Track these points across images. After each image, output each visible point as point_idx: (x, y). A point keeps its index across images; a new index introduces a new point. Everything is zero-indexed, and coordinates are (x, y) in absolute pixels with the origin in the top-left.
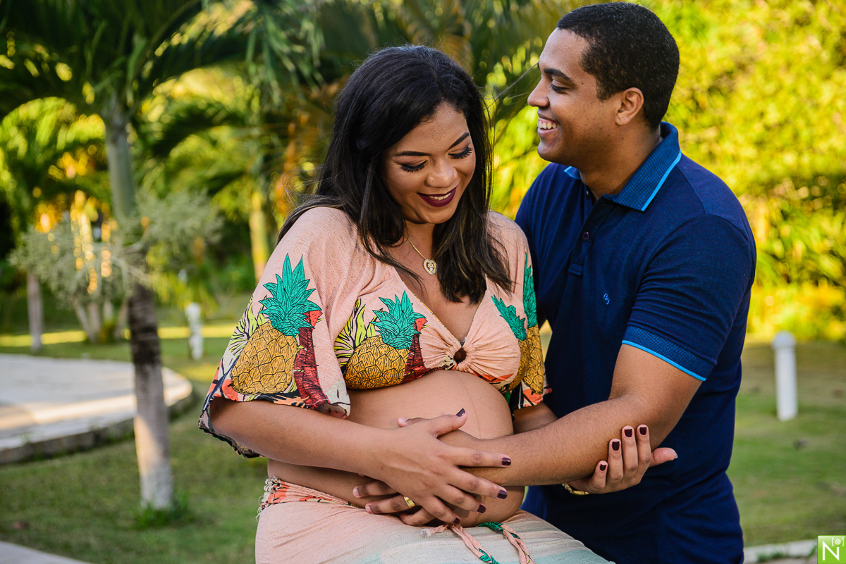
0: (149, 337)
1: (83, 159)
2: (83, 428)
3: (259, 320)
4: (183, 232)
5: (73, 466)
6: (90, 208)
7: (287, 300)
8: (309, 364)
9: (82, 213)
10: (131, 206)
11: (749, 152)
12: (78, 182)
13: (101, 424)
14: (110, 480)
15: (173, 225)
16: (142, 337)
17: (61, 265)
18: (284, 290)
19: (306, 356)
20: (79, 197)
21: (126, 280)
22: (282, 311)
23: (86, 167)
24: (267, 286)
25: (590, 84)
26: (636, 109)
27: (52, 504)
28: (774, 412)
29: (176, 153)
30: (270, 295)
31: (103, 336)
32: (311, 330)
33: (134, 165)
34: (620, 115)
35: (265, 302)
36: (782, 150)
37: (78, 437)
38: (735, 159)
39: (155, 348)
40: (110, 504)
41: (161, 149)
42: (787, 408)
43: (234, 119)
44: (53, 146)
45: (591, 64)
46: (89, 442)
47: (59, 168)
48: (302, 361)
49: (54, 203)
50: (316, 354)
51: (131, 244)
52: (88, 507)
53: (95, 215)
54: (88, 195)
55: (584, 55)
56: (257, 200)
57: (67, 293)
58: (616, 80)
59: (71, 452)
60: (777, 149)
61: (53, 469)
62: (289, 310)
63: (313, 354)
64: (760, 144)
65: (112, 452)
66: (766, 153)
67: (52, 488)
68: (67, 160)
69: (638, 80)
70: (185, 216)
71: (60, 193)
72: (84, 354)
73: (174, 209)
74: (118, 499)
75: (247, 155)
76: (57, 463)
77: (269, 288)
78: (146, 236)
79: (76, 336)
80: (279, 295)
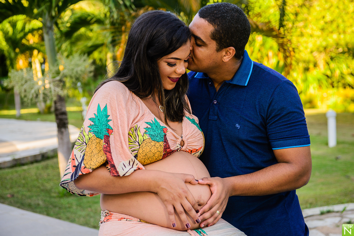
0: (63, 117)
1: (37, 36)
2: (37, 152)
3: (89, 135)
4: (77, 72)
5: (33, 169)
6: (40, 57)
7: (100, 124)
8: (108, 152)
9: (37, 58)
10: (55, 61)
11: (318, 33)
12: (34, 46)
13: (44, 151)
14: (48, 175)
15: (73, 69)
16: (60, 117)
17: (26, 86)
18: (99, 119)
19: (107, 148)
20: (35, 52)
21: (53, 93)
22: (99, 129)
23: (38, 39)
24: (90, 119)
25: (213, 45)
26: (232, 56)
27: (24, 186)
28: (327, 144)
29: (76, 34)
30: (92, 123)
31: (46, 110)
32: (109, 137)
33: (56, 43)
34: (224, 57)
35: (90, 127)
36: (332, 32)
37: (35, 156)
38: (311, 36)
39: (66, 121)
40: (48, 186)
41: (68, 34)
42: (332, 142)
43: (99, 22)
44: (24, 31)
45: (214, 36)
46: (39, 158)
47: (27, 40)
48: (105, 150)
49: (25, 55)
50: (111, 147)
51: (55, 77)
52: (39, 187)
53: (42, 60)
54: (39, 51)
55: (212, 33)
56: (110, 55)
57: (28, 99)
58: (224, 44)
59: (32, 163)
60: (330, 32)
61: (24, 170)
62: (101, 128)
63: (110, 147)
64: (323, 29)
65: (49, 162)
66: (325, 34)
67: (24, 179)
68: (30, 36)
69: (234, 44)
70: (78, 65)
71: (28, 50)
72: (38, 119)
73: (73, 62)
74: (52, 184)
75: (105, 36)
76: (25, 167)
77: (92, 120)
78: (61, 74)
79: (35, 110)
80: (97, 123)
